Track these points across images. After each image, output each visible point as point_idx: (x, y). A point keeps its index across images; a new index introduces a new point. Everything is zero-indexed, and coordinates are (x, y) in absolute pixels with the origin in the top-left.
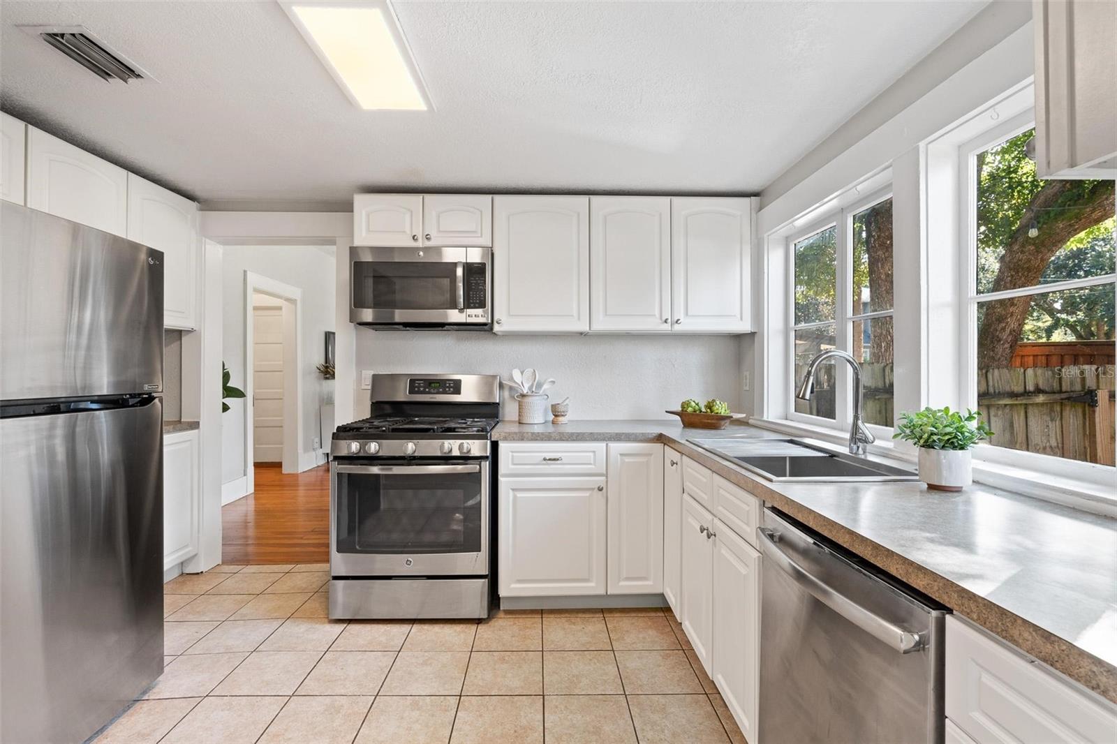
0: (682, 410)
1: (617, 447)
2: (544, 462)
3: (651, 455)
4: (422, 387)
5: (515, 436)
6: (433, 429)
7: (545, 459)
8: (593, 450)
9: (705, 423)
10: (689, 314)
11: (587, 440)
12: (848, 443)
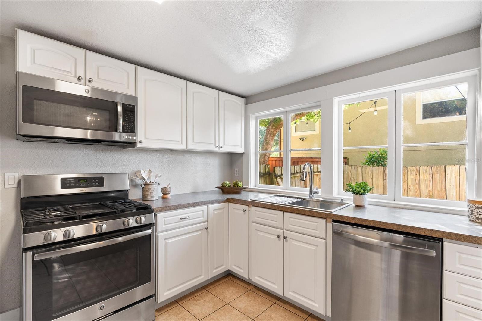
0: (222, 186)
1: (212, 206)
2: (181, 220)
3: (224, 208)
4: (72, 183)
5: (166, 208)
6: (115, 212)
7: (181, 219)
8: (202, 210)
9: (235, 191)
10: (225, 144)
11: (200, 205)
12: (308, 195)
